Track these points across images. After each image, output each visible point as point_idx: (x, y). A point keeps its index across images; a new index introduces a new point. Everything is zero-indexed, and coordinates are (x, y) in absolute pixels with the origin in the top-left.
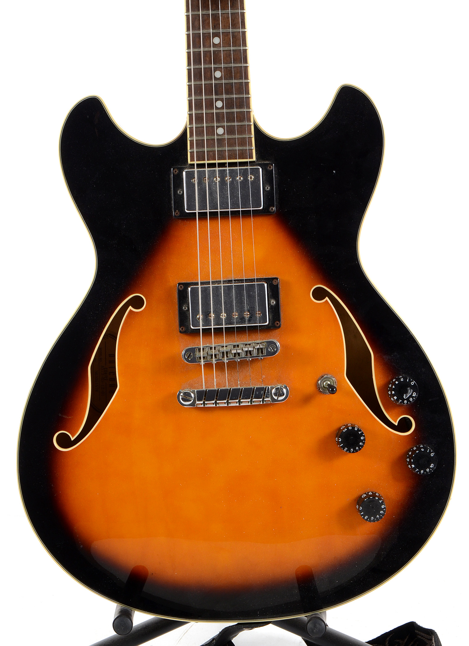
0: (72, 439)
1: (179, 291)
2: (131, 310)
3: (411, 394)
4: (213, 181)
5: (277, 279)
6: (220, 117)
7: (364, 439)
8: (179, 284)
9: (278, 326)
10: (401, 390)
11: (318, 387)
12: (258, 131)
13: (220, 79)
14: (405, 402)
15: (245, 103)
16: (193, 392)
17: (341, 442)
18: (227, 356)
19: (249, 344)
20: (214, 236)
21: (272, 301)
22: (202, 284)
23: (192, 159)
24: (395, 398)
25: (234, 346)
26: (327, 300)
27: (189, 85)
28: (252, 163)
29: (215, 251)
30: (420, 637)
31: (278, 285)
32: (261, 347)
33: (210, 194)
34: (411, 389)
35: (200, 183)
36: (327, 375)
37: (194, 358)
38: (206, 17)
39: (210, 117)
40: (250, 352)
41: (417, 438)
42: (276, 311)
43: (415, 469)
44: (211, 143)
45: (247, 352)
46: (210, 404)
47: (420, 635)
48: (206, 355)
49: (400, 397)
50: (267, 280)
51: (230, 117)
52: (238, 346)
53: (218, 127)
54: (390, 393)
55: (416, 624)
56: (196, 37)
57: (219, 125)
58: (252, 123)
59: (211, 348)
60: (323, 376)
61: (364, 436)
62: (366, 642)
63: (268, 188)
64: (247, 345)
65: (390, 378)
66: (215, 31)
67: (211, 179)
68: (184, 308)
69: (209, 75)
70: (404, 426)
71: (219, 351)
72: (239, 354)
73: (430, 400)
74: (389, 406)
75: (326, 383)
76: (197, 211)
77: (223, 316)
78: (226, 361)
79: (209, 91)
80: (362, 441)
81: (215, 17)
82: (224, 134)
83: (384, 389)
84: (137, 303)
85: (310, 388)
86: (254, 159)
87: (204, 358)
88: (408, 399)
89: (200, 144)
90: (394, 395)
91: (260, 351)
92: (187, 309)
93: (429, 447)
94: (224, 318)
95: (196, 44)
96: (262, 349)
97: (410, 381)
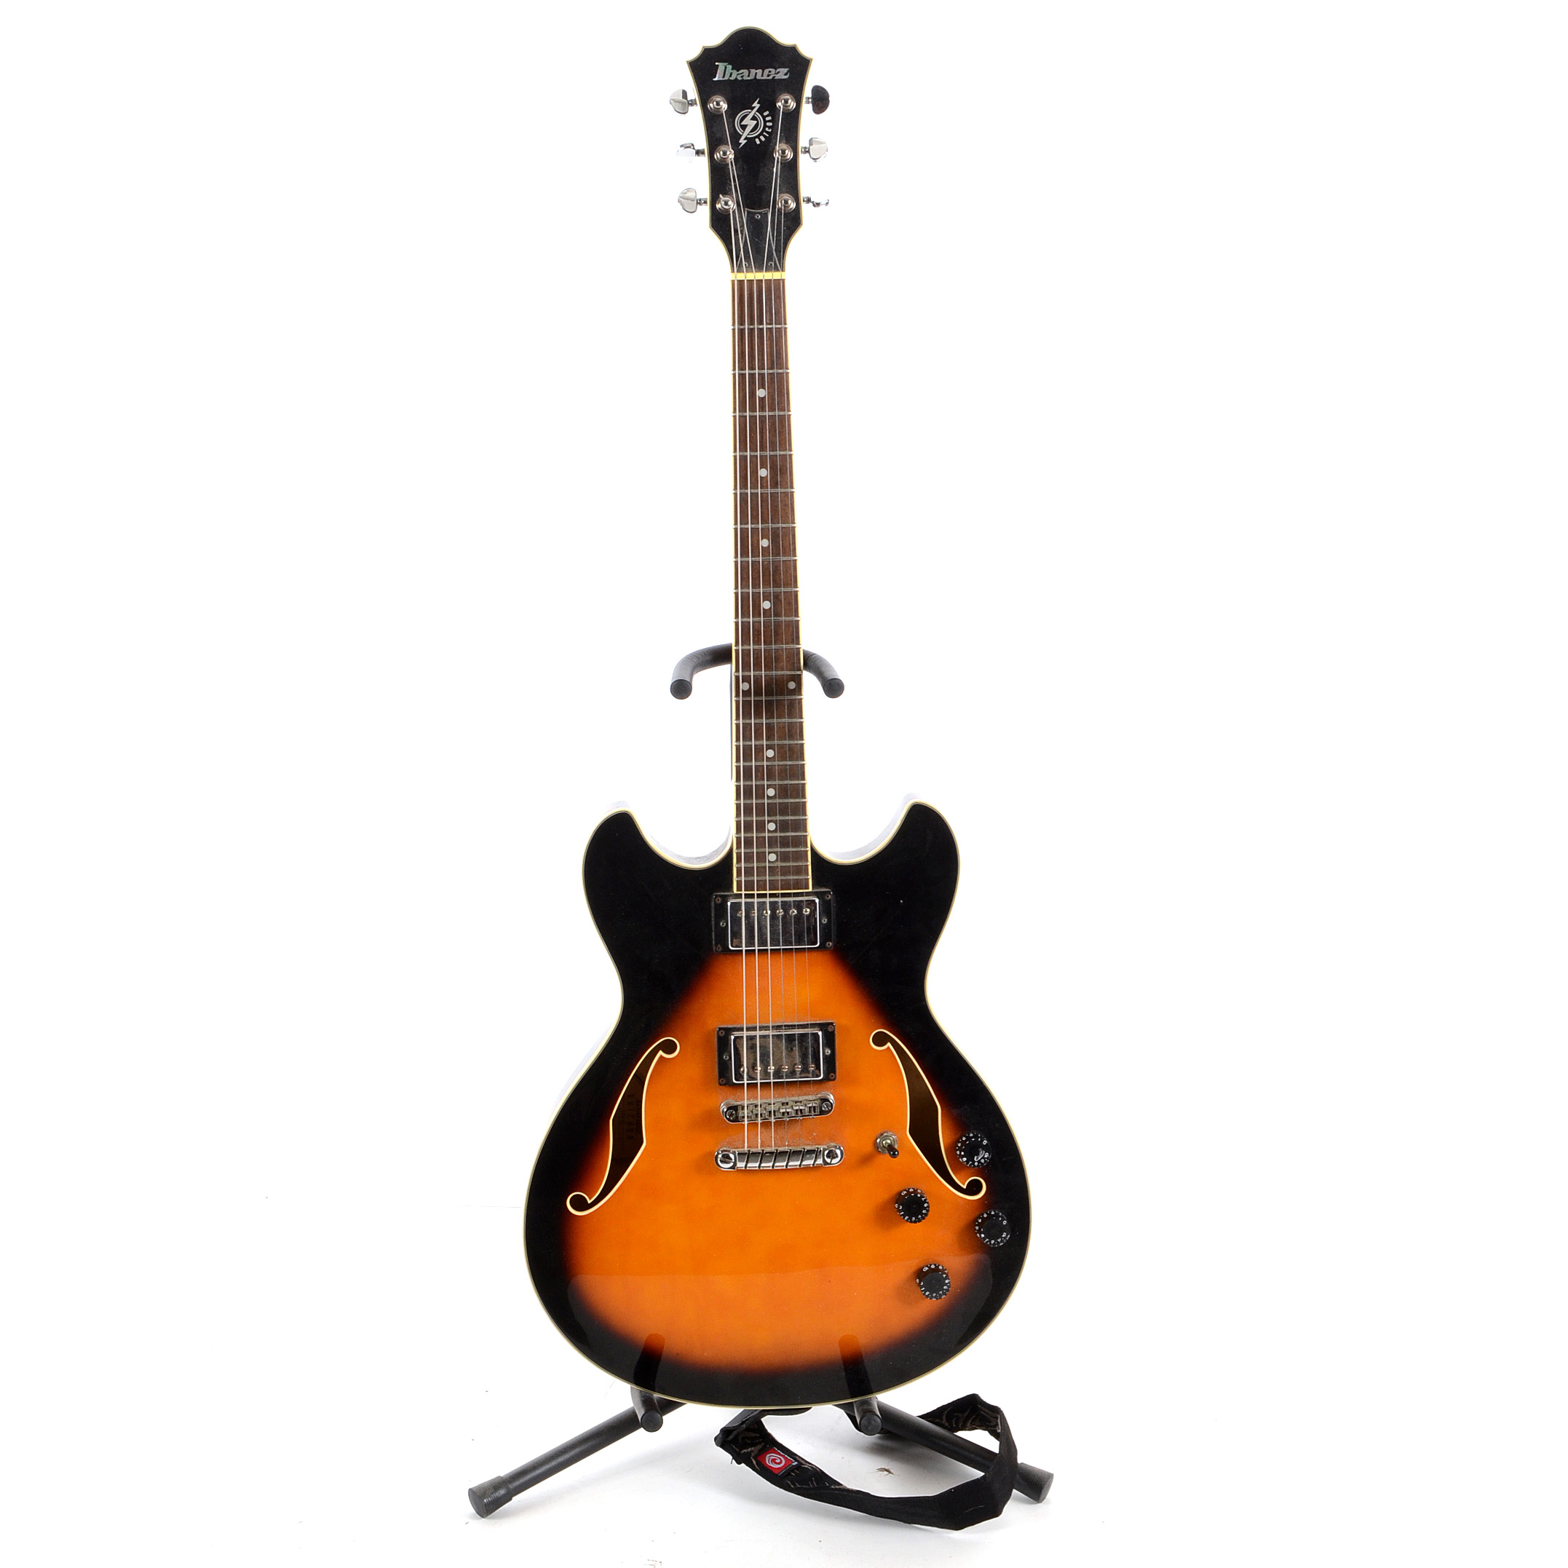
0: (589, 1202)
1: (719, 1038)
2: (661, 1057)
3: (983, 1156)
4: (762, 915)
5: (832, 1024)
6: (772, 842)
7: (928, 1207)
8: (720, 1029)
9: (832, 1078)
10: (971, 1151)
11: (876, 1146)
12: (814, 853)
13: (774, 797)
14: (976, 1164)
15: (802, 825)
16: (734, 1153)
17: (902, 1210)
18: (775, 1115)
19: (801, 1102)
20: (763, 974)
21: (826, 1051)
22: (748, 1029)
23: (739, 888)
24: (965, 1159)
25: (783, 1104)
26: (888, 1048)
27: (737, 804)
28: (808, 894)
29: (763, 990)
30: (983, 1413)
31: (834, 1031)
32: (814, 1105)
33: (760, 929)
34: (983, 1150)
35: (747, 916)
36: (887, 1132)
37: (737, 1117)
38: (758, 727)
39: (761, 842)
40: (801, 1110)
41: (987, 1203)
42: (831, 1061)
43: (984, 1239)
44: (761, 871)
45: (797, 1110)
46: (753, 1165)
47: (984, 1411)
48: (750, 1114)
49: (970, 1158)
50: (823, 1027)
51: (785, 842)
52: (787, 1104)
53: (769, 853)
54: (958, 1152)
55: (979, 1398)
56: (747, 750)
57: (771, 850)
58: (809, 849)
59: (756, 1106)
60: (882, 1134)
61: (927, 1203)
62: (919, 1417)
63: (825, 921)
64: (796, 1102)
65: (959, 1135)
66: (768, 743)
67: (761, 912)
68: (725, 1057)
69: (760, 792)
70: (973, 1188)
71: (765, 1109)
72: (788, 1113)
73: (1004, 1159)
74: (958, 1167)
75: (886, 1143)
76: (744, 948)
77: (772, 1069)
78: (773, 1120)
79: (760, 811)
80: (925, 1208)
81: (770, 727)
82: (777, 860)
83: (952, 1149)
84: (669, 1047)
85: (869, 1148)
86: (810, 890)
87: (748, 1117)
88: (979, 1162)
89: (749, 872)
90: (963, 1157)
91: (812, 1109)
92: (728, 1058)
93: (1003, 1213)
94: (772, 1071)
95: (747, 757)
96: (814, 1107)
97: (982, 1141)
